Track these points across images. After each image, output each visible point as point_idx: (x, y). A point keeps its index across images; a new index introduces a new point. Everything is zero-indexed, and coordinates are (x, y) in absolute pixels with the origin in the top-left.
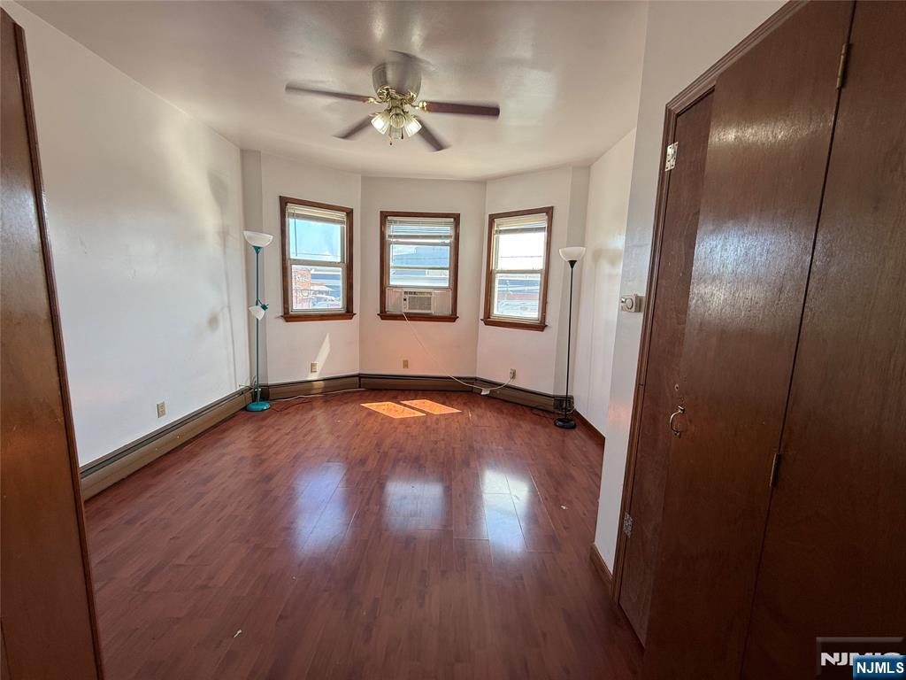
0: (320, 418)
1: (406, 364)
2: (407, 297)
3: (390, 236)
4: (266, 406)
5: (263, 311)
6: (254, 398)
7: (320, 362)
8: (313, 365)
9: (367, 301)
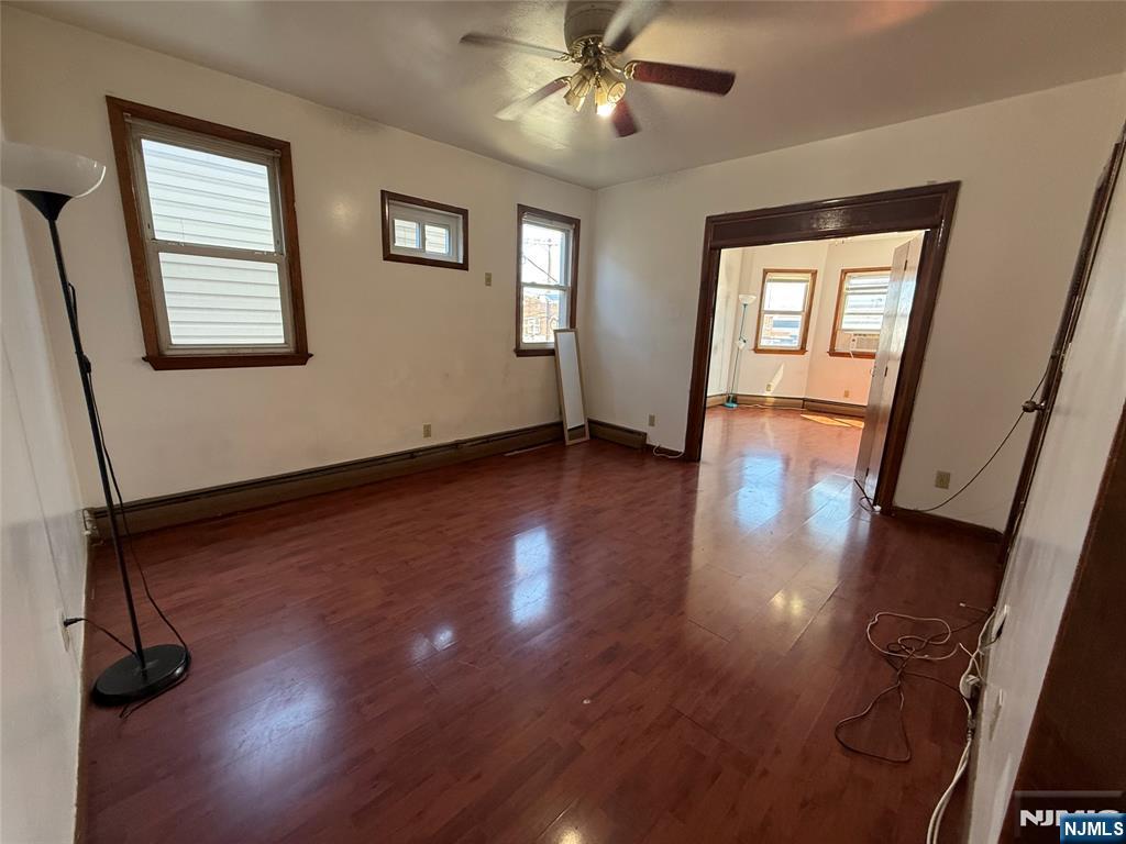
0: (768, 424)
1: (847, 395)
2: (856, 338)
3: (848, 289)
4: (735, 405)
5: (743, 344)
6: (728, 401)
7: (774, 384)
8: (769, 386)
9: (819, 341)
